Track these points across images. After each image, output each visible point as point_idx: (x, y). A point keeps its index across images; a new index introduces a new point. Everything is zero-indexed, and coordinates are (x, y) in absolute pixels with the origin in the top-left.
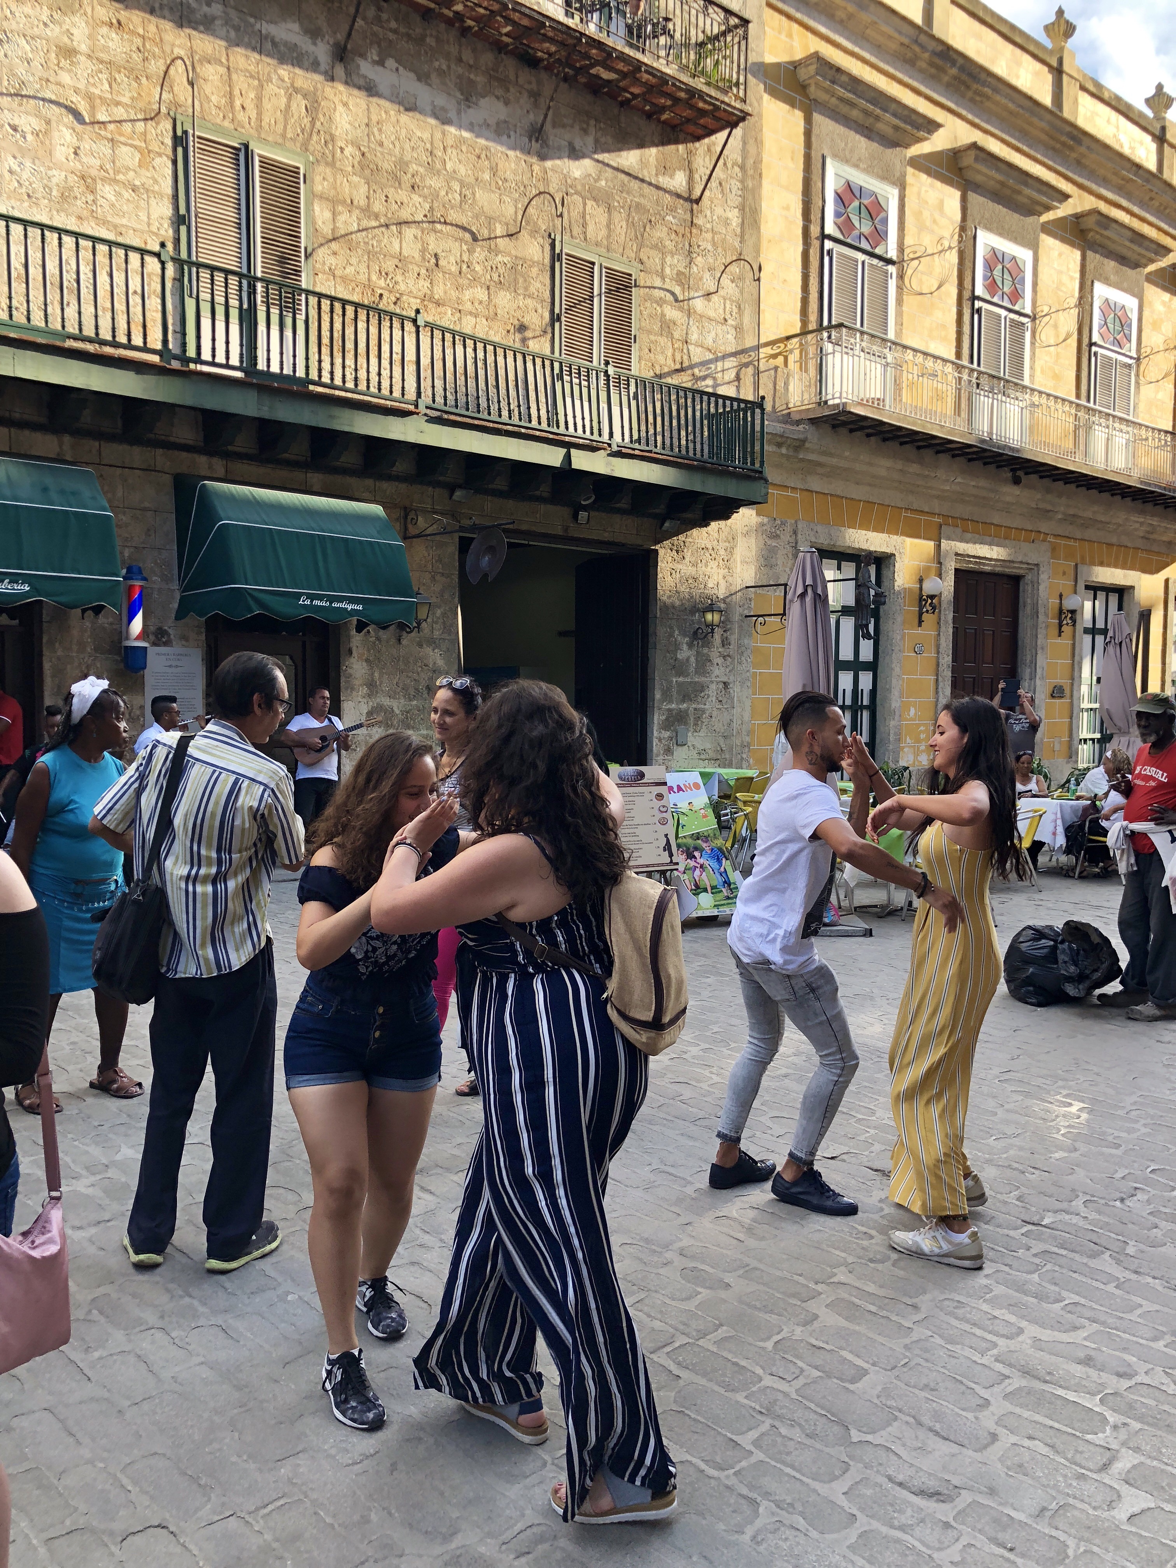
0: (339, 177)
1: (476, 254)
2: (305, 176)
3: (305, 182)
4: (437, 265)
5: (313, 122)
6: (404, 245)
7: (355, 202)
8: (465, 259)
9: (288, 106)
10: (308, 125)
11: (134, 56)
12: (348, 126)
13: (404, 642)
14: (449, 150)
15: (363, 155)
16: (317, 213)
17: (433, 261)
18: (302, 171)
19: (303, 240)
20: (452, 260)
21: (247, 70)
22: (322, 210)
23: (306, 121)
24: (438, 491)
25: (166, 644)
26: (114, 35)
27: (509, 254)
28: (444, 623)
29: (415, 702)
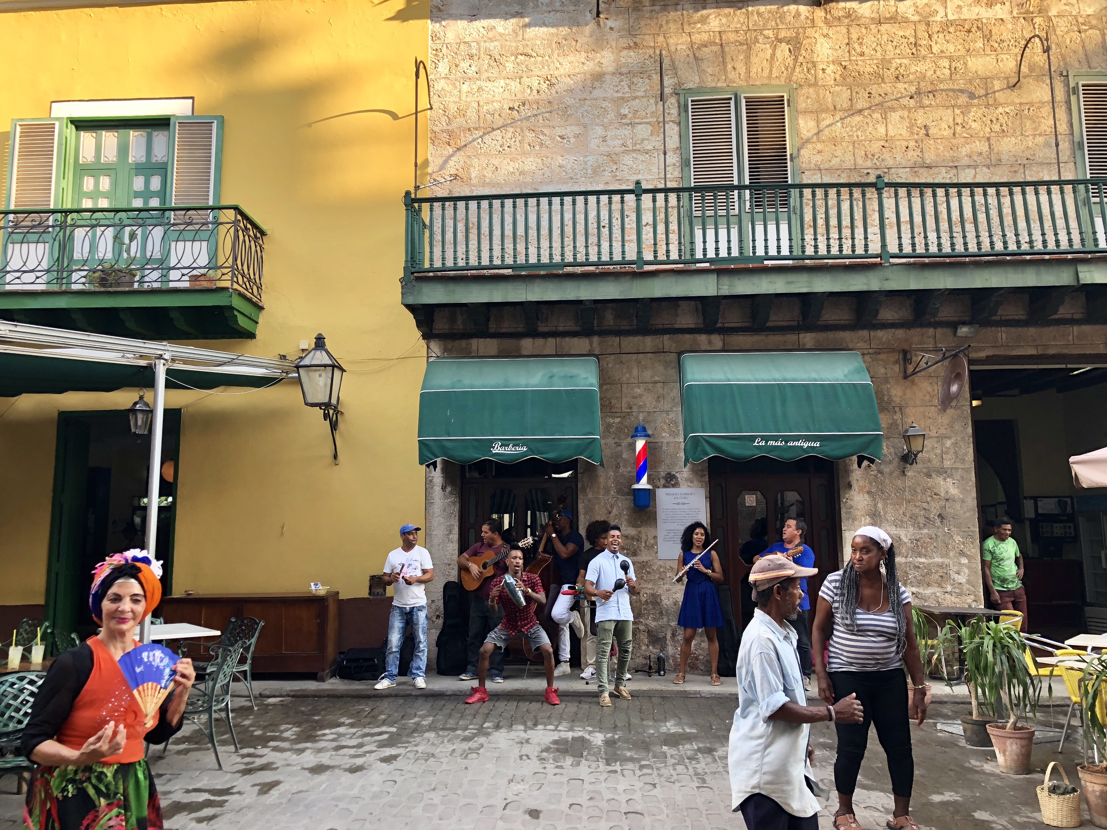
0: (821, 92)
1: (972, 114)
2: (788, 100)
3: (789, 105)
4: (927, 135)
5: (796, 60)
6: (890, 127)
7: (838, 107)
8: (959, 120)
9: (773, 55)
10: (792, 62)
11: (647, 62)
12: (830, 52)
13: (909, 474)
14: (935, 37)
15: (845, 68)
16: (801, 125)
17: (923, 132)
18: (785, 99)
19: (788, 150)
20: (944, 125)
21: (737, 41)
22: (806, 122)
23: (790, 61)
24: (939, 331)
25: (674, 486)
26: (632, 54)
27: (1013, 103)
28: (956, 453)
29: (925, 531)
